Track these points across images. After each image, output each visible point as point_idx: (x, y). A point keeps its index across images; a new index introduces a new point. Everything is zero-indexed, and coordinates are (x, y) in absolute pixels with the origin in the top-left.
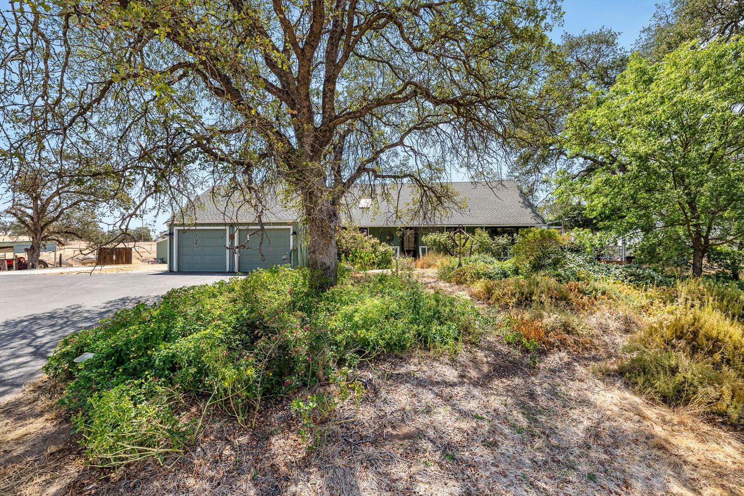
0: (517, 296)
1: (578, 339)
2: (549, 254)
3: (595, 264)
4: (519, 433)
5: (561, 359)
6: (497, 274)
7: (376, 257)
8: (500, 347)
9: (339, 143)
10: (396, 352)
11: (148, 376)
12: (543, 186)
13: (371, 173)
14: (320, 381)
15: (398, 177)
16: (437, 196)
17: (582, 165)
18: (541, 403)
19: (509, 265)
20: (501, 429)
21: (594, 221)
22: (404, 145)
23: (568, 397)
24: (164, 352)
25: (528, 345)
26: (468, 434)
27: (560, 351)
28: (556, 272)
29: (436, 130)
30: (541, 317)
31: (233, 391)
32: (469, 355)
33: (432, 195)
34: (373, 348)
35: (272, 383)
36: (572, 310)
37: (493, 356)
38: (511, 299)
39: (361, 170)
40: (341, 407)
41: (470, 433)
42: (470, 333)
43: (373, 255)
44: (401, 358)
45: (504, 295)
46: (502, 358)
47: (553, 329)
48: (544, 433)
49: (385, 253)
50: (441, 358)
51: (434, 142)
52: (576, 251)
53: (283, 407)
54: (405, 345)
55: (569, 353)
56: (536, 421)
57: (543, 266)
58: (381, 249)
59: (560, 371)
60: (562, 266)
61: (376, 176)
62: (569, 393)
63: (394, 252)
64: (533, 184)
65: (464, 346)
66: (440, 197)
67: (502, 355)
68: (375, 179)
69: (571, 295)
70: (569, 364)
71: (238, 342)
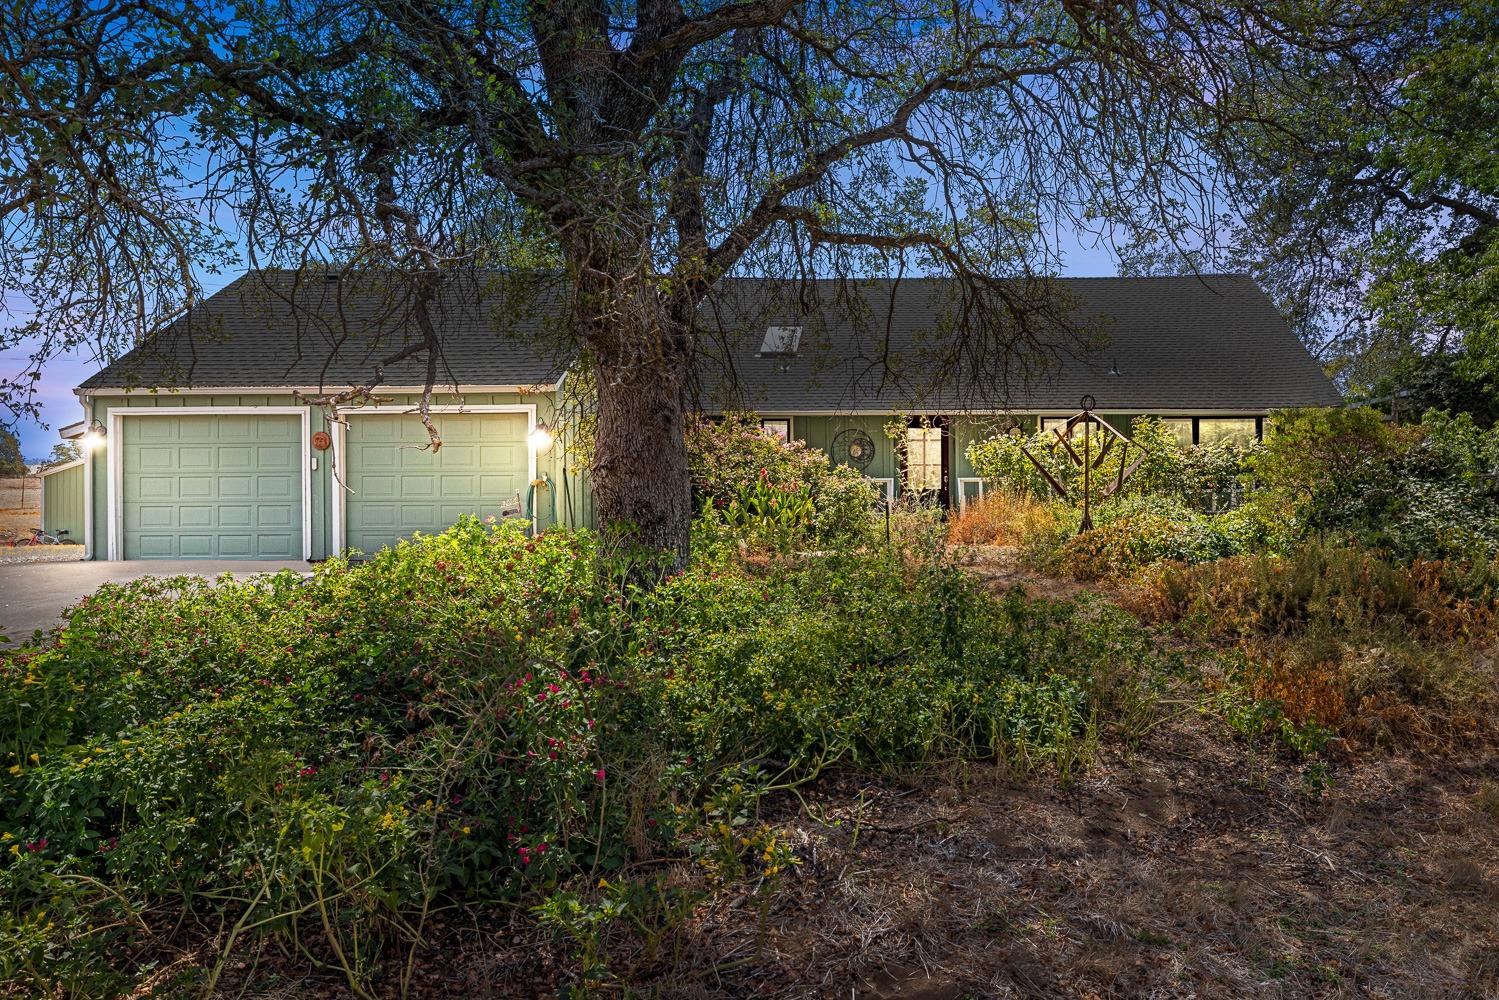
0: (1262, 605)
1: (1443, 716)
2: (1356, 483)
3: (1487, 513)
4: (1273, 976)
5: (1394, 775)
6: (1201, 547)
7: (819, 509)
8: (1211, 749)
9: (695, 120)
10: (887, 768)
11: (14, 849)
12: (1336, 298)
13: (801, 226)
14: (633, 858)
15: (891, 242)
16: (1012, 309)
17: (1449, 234)
18: (1336, 894)
19: (1237, 524)
20: (1222, 969)
21: (1486, 388)
22: (909, 139)
23: (1419, 874)
24: (74, 769)
25: (1296, 738)
26: (1118, 988)
27: (1391, 753)
28: (1377, 535)
29: (1010, 93)
30: (1336, 657)
31: (331, 888)
32: (1118, 773)
33: (1000, 305)
34: (815, 748)
35: (469, 864)
36: (1423, 638)
37: (1192, 773)
38: (1243, 613)
39: (767, 212)
40: (709, 931)
41: (1125, 982)
42: (1118, 713)
43: (809, 505)
44: (904, 787)
45: (1222, 605)
46: (1220, 778)
47: (1371, 689)
48: (1348, 973)
49: (848, 497)
50: (1033, 785)
51: (1002, 138)
52: (1433, 474)
53: (508, 937)
54: (917, 746)
55: (1417, 757)
56: (1324, 941)
57: (1339, 518)
58: (834, 484)
59: (1391, 810)
60: (1395, 517)
61: (818, 237)
62: (1418, 866)
63: (877, 495)
64: (1306, 291)
65: (1102, 749)
66: (1023, 313)
67: (1219, 769)
68: (814, 247)
69: (1423, 599)
70: (1416, 788)
71: (345, 745)
